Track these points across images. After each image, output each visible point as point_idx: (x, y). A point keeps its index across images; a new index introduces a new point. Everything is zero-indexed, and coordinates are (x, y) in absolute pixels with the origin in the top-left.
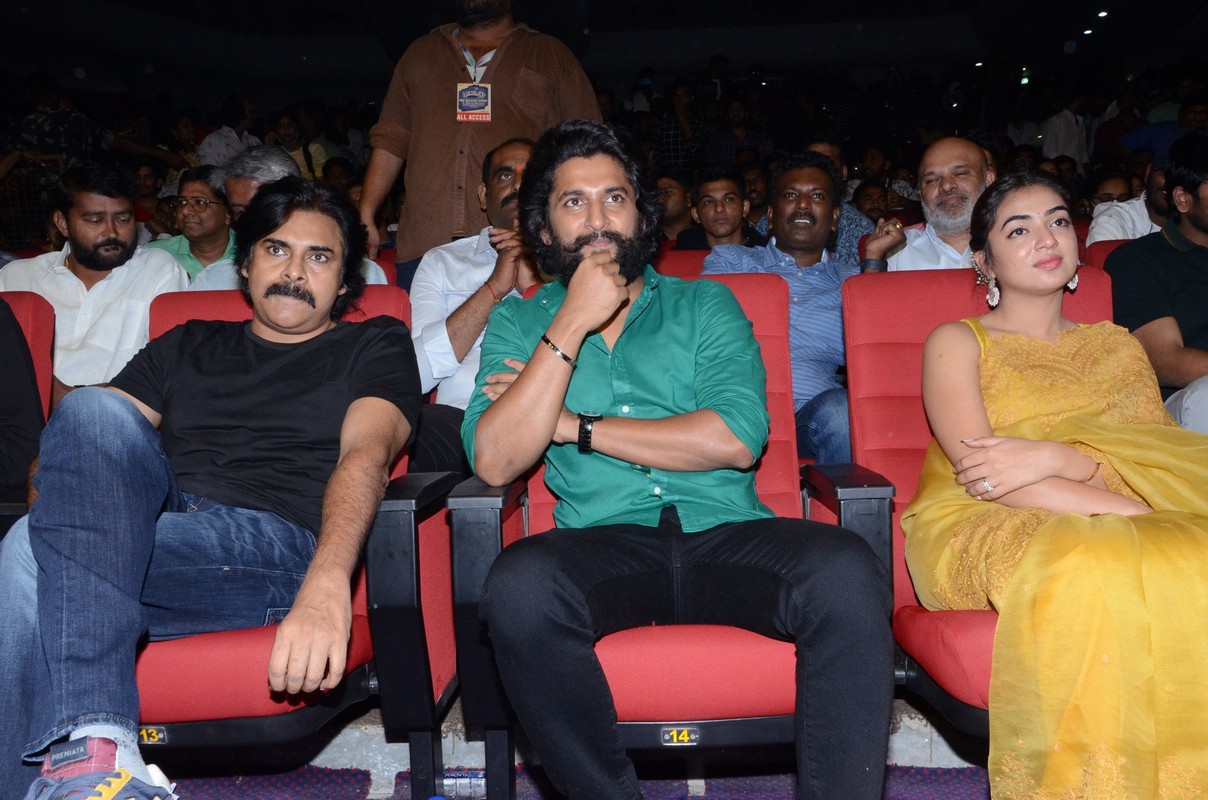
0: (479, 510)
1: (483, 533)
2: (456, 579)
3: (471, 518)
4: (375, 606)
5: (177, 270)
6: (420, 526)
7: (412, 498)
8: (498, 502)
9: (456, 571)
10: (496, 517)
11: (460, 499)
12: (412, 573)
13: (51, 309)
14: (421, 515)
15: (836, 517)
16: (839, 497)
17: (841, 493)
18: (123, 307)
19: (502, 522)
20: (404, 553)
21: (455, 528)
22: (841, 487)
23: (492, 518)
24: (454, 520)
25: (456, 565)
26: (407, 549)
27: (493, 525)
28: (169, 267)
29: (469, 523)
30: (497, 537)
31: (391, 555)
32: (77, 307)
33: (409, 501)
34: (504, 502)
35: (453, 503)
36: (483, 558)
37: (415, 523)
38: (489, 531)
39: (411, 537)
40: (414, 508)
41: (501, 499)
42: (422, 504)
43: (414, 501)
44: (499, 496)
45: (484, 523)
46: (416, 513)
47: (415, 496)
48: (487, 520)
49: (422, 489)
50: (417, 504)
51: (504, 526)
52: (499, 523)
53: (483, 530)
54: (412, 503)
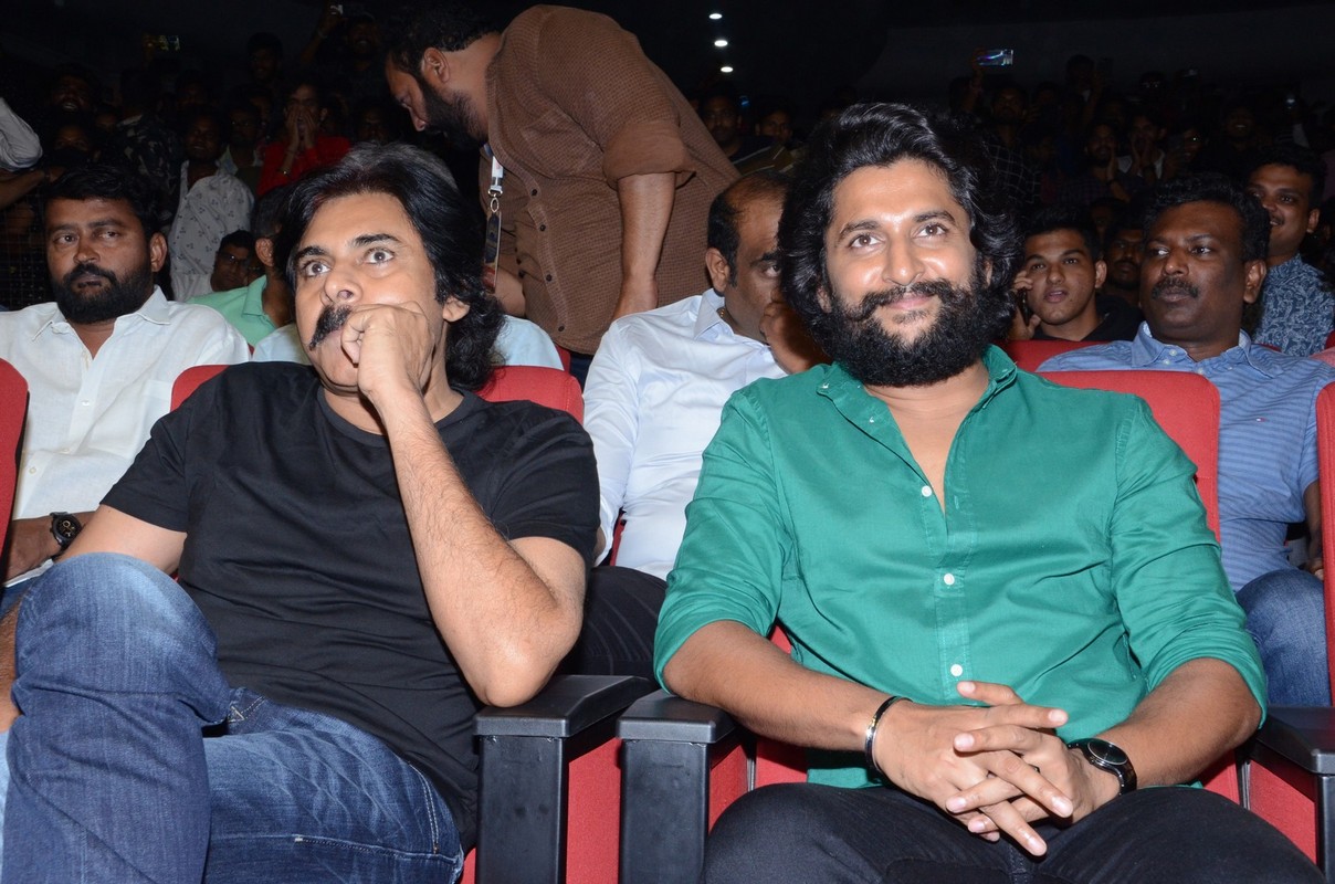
0: (672, 744)
1: (676, 784)
2: (627, 860)
3: (657, 756)
5: (231, 337)
6: (572, 765)
7: (561, 717)
8: (705, 732)
9: (627, 848)
10: (701, 761)
11: (641, 723)
12: (553, 843)
13: (24, 383)
14: (576, 746)
15: (1311, 804)
16: (1320, 770)
17: (1323, 762)
18: (147, 392)
19: (709, 767)
20: (543, 810)
21: (630, 772)
22: (1324, 751)
23: (695, 760)
24: (629, 758)
25: (627, 835)
26: (548, 801)
27: (694, 770)
28: (217, 334)
29: (654, 764)
30: (699, 792)
31: (520, 812)
32: (76, 390)
33: (555, 721)
34: (716, 733)
35: (628, 729)
36: (674, 826)
37: (563, 759)
38: (687, 781)
39: (556, 784)
40: (564, 734)
41: (709, 727)
42: (578, 728)
43: (564, 722)
44: (706, 722)
45: (679, 767)
46: (566, 741)
47: (567, 714)
48: (684, 763)
49: (579, 702)
50: (569, 728)
51: (712, 773)
52: (704, 770)
53: (677, 779)
54: (560, 725)
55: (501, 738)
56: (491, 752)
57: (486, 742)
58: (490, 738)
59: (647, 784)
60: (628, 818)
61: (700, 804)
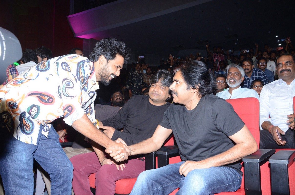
0: (280, 164)
1: (281, 171)
4: (247, 189)
6: (261, 167)
8: (286, 162)
9: (272, 182)
11: (274, 160)
14: (261, 164)
20: (256, 175)
21: (272, 168)
23: (285, 167)
24: (271, 166)
25: (272, 180)
26: (257, 173)
27: (285, 169)
29: (276, 167)
30: (286, 173)
31: (252, 175)
33: (257, 159)
34: (288, 162)
35: (271, 161)
36: (281, 179)
37: (259, 166)
38: (283, 171)
39: (258, 170)
40: (259, 162)
41: (287, 161)
42: (261, 160)
43: (259, 160)
44: (286, 160)
45: (281, 168)
46: (260, 163)
47: (259, 158)
48: (283, 167)
49: (262, 156)
50: (260, 161)
51: (289, 169)
52: (287, 169)
53: (282, 170)
54: (258, 160)
55: (247, 162)
56: (246, 165)
57: (245, 163)
58: (246, 162)
59: (275, 171)
60: (272, 177)
61: (287, 175)
